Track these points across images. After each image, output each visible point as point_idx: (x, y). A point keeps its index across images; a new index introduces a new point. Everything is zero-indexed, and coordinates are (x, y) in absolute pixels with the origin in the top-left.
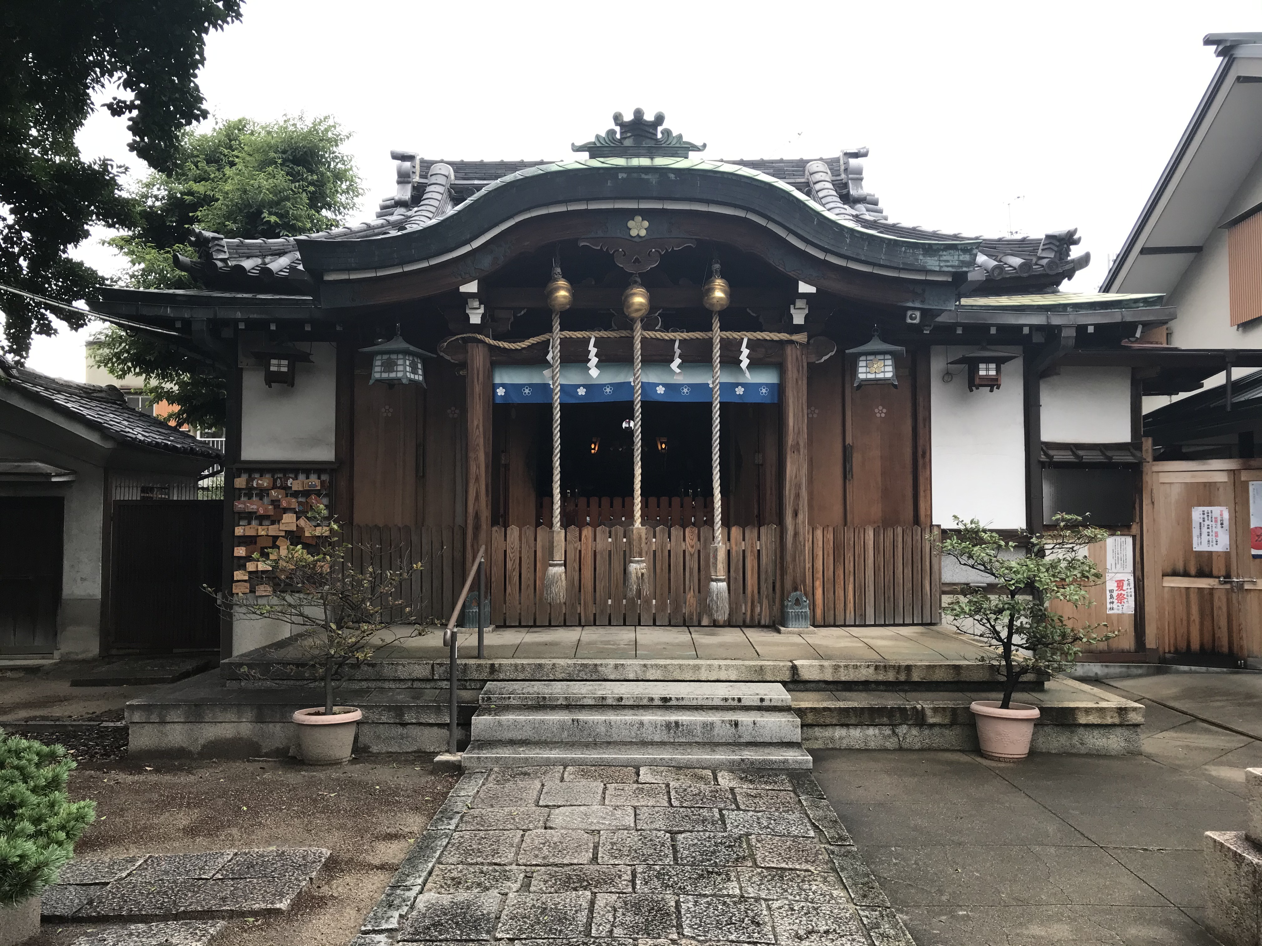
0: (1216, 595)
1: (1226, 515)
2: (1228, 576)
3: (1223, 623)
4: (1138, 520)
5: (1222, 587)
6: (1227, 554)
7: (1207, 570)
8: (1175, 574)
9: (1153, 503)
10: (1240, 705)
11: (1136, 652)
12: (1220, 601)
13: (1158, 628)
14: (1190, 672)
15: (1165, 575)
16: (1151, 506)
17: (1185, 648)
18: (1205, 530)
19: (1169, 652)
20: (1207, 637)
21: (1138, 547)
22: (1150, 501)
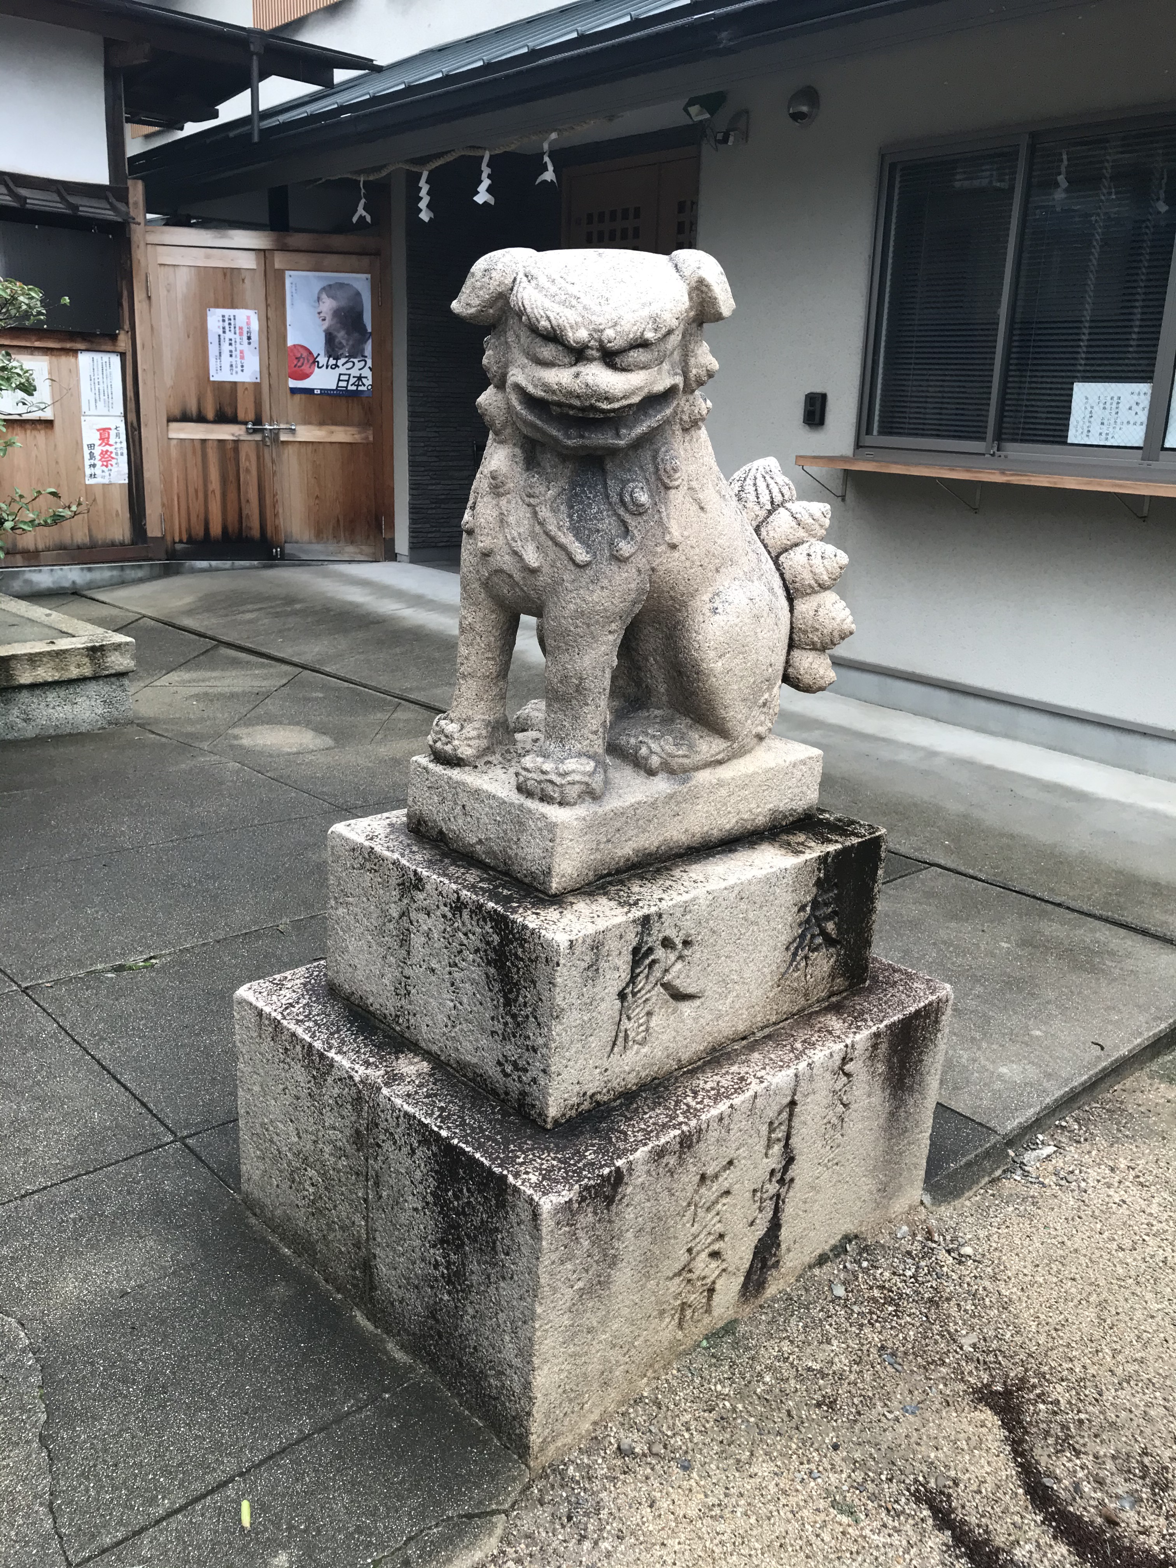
0: (244, 450)
1: (255, 326)
2: (258, 421)
3: (253, 494)
4: (127, 326)
5: (249, 438)
6: (257, 386)
7: (229, 411)
8: (185, 418)
9: (149, 298)
10: (277, 615)
11: (133, 543)
12: (248, 459)
13: (163, 505)
14: (210, 570)
15: (171, 420)
16: (145, 305)
17: (201, 533)
18: (226, 347)
19: (181, 542)
20: (232, 517)
21: (129, 371)
22: (144, 295)
